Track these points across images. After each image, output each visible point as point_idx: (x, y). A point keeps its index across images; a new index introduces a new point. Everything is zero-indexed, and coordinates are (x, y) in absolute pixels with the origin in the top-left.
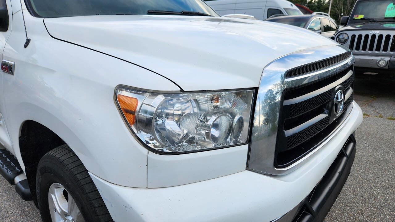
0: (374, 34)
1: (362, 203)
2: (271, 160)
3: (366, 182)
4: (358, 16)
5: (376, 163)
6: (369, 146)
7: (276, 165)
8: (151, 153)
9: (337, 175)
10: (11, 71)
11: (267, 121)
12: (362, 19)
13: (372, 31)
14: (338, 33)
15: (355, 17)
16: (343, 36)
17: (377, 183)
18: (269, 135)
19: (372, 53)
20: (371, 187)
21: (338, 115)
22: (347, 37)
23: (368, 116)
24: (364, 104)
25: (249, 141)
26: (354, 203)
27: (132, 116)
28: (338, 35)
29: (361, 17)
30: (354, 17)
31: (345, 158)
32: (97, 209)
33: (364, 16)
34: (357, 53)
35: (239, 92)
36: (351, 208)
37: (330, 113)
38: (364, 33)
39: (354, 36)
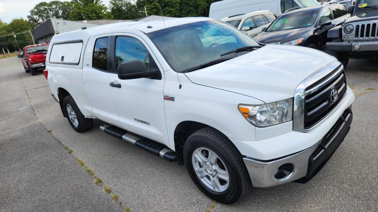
0: (375, 23)
1: (362, 149)
2: (302, 126)
3: (366, 137)
4: (362, 5)
5: (375, 124)
6: (371, 113)
7: (305, 128)
8: (256, 128)
9: (339, 131)
10: (173, 99)
11: (299, 108)
12: (365, 7)
13: (373, 21)
14: (345, 25)
15: (360, 6)
16: (349, 27)
17: (374, 137)
18: (301, 115)
19: (374, 38)
20: (369, 140)
21: (334, 101)
22: (352, 27)
23: (373, 90)
24: (372, 79)
25: (293, 119)
26: (357, 149)
27: (247, 115)
28: (345, 27)
29: (365, 5)
30: (358, 6)
31: (344, 123)
32: (229, 154)
33: (367, 4)
34: (362, 40)
35: (287, 101)
36: (354, 152)
37: (330, 101)
38: (366, 23)
39: (358, 27)
